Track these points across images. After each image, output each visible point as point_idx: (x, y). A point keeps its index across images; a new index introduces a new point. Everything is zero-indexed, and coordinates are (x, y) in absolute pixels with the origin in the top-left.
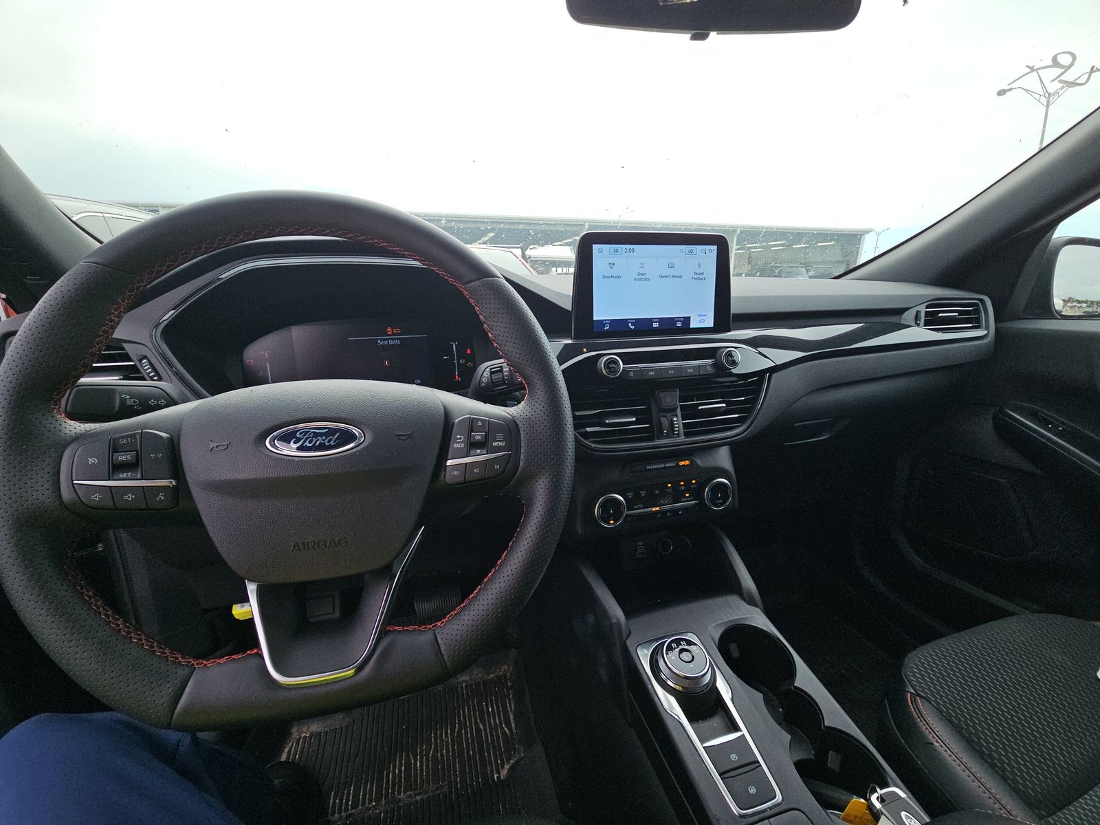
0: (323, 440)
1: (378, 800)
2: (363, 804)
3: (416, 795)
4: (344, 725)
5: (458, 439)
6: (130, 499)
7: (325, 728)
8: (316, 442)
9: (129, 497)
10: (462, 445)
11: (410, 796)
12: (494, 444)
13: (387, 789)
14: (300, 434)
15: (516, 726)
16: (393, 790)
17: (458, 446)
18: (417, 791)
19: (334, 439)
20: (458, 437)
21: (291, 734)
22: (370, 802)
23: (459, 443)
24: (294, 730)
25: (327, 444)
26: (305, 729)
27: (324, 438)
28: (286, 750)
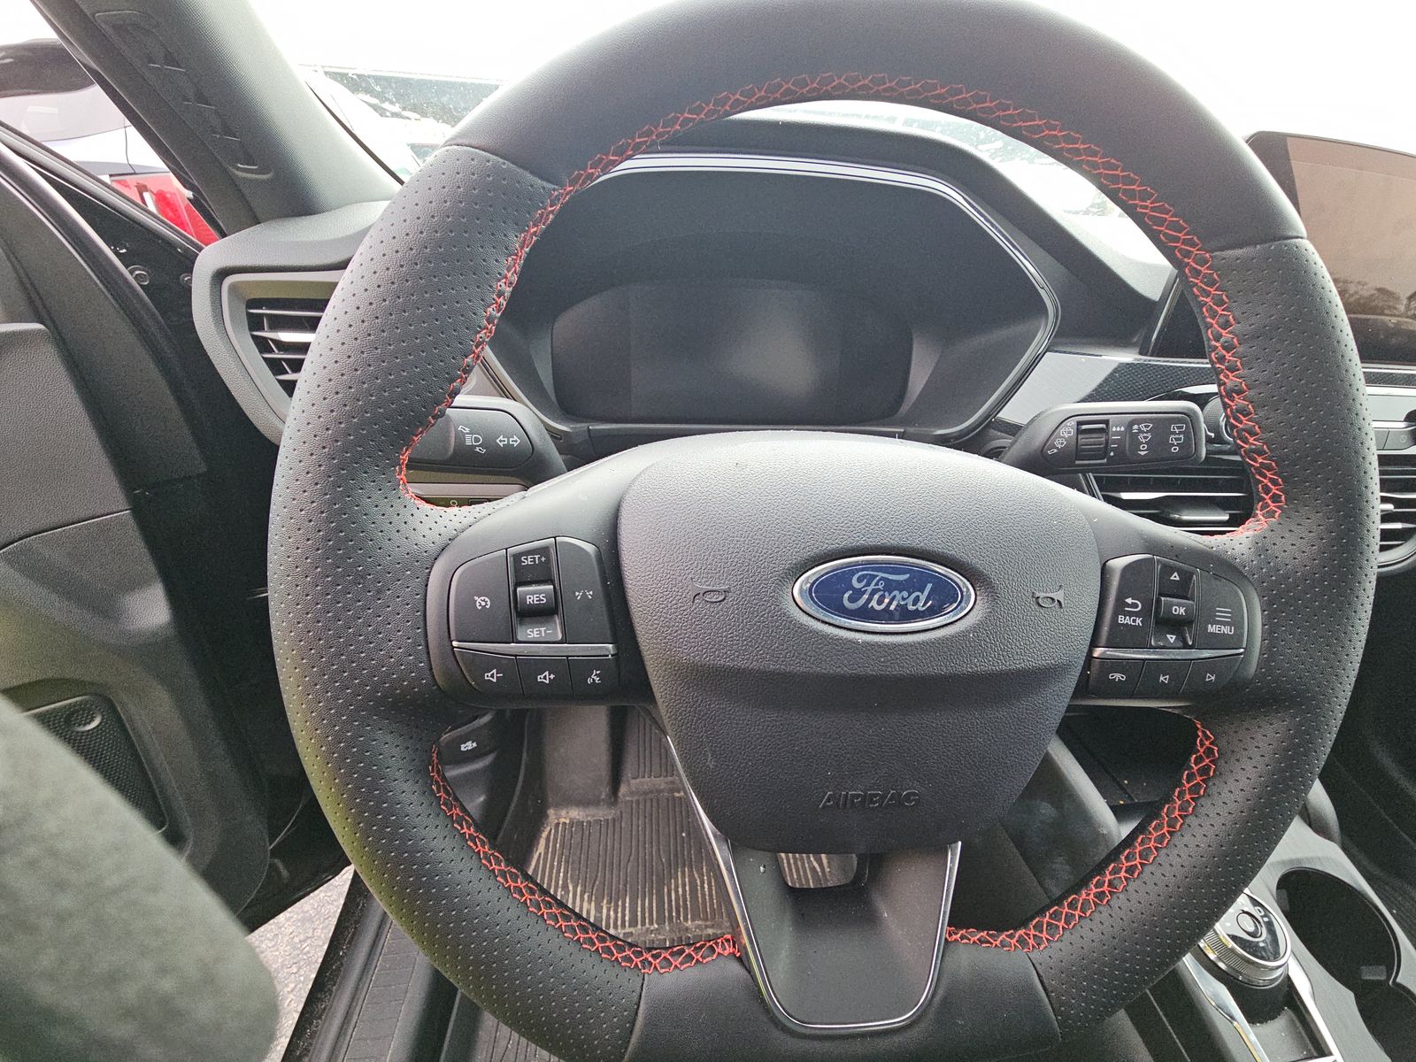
0: (904, 599)
1: (661, 921)
2: (643, 924)
3: (706, 927)
4: (610, 817)
5: (1129, 606)
6: (547, 682)
7: (587, 816)
8: (890, 603)
9: (545, 678)
10: (1139, 621)
11: (698, 927)
12: (1212, 629)
13: (670, 912)
14: (859, 580)
15: (828, 862)
16: (678, 917)
17: (1128, 621)
18: (709, 923)
19: (923, 598)
20: (1129, 601)
21: (547, 816)
22: (651, 923)
23: (1130, 614)
24: (551, 812)
25: (911, 608)
26: (563, 813)
27: (905, 594)
28: (544, 835)
